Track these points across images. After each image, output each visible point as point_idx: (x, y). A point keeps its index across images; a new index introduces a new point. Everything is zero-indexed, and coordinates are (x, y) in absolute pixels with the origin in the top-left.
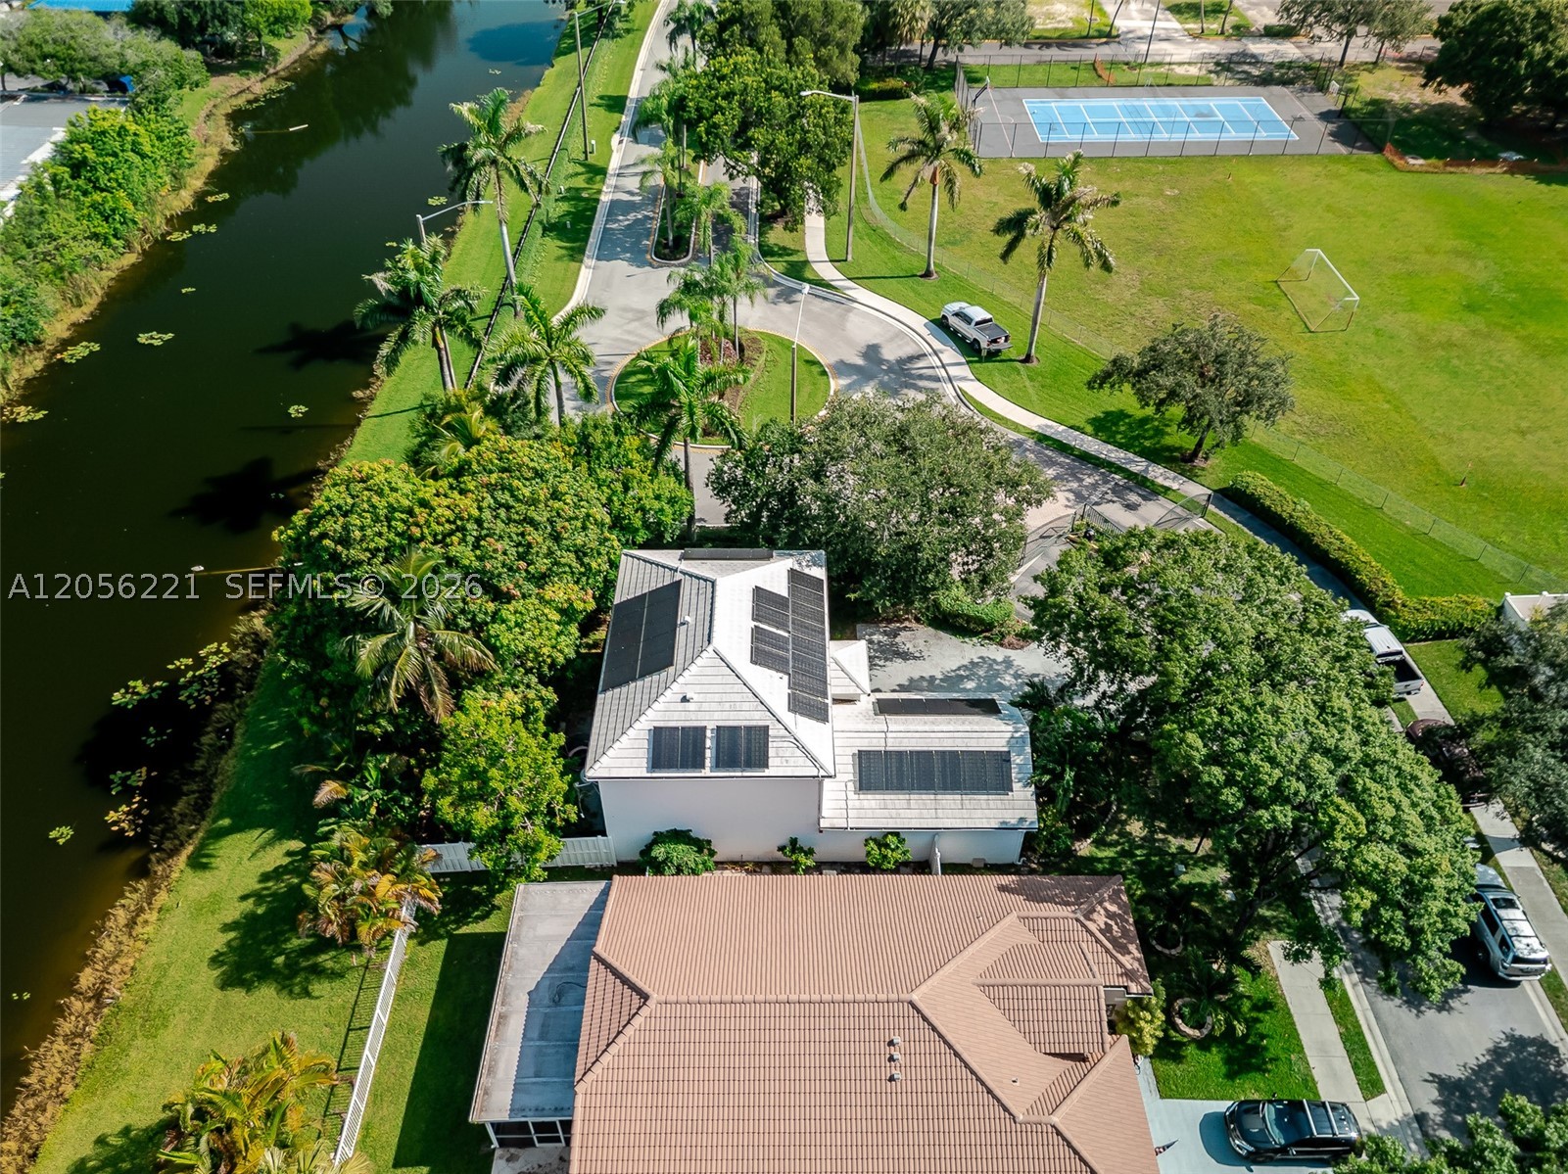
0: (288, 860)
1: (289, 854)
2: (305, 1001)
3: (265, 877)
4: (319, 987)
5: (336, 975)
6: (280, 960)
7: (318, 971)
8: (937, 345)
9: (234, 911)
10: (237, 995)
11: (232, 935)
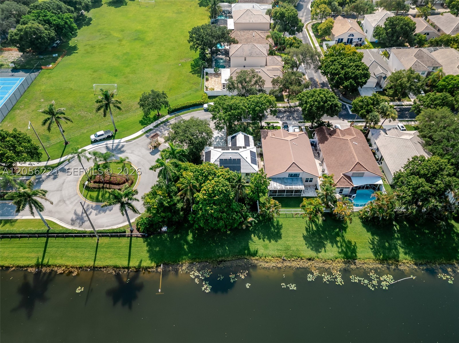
0: (256, 236)
1: (254, 236)
2: (283, 225)
3: (260, 239)
4: (280, 224)
5: (278, 222)
6: (276, 231)
7: (277, 225)
8: (104, 143)
9: (267, 241)
10: (283, 235)
11: (272, 240)
